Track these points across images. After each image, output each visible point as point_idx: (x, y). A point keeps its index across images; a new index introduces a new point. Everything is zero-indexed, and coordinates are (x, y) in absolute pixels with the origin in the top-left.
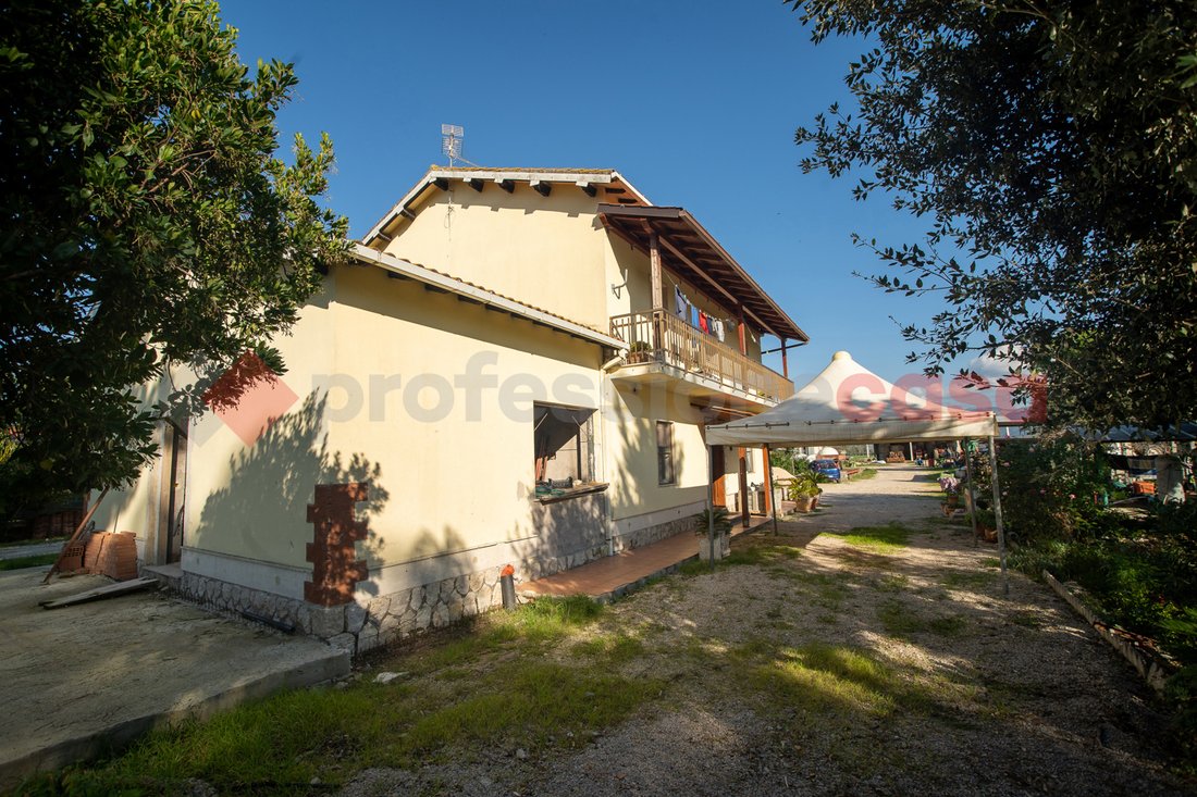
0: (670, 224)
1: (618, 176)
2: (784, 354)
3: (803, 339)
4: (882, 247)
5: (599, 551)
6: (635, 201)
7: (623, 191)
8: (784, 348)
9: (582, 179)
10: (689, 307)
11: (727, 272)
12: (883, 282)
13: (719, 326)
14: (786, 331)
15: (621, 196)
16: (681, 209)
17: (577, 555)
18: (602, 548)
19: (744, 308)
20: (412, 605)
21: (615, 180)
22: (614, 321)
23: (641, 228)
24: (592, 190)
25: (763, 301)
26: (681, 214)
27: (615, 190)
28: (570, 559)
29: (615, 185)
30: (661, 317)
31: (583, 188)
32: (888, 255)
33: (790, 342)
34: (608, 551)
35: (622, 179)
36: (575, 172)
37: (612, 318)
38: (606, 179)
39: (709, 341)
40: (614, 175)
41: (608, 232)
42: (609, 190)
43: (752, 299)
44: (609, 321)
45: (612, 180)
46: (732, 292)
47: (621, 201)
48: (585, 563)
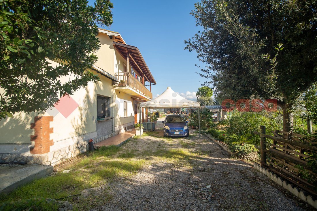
0: (132, 51)
1: (120, 35)
2: (150, 86)
3: (155, 83)
4: (201, 68)
5: (111, 135)
6: (122, 42)
7: (120, 39)
8: (150, 85)
9: (109, 33)
10: (134, 72)
11: (143, 65)
12: (201, 75)
13: (139, 78)
14: (152, 81)
15: (119, 40)
16: (136, 47)
17: (107, 136)
18: (112, 134)
19: (144, 74)
20: (66, 152)
21: (119, 36)
22: (116, 74)
23: (125, 50)
24: (111, 37)
25: (149, 73)
26: (136, 49)
27: (118, 38)
28: (105, 137)
29: (118, 37)
30: (129, 74)
31: (109, 36)
32: (202, 70)
33: (152, 84)
34: (113, 135)
35: (120, 36)
36: (107, 31)
37: (115, 73)
38: (116, 35)
39: (136, 80)
40: (119, 34)
41: (115, 50)
42: (116, 38)
43: (146, 72)
44: (114, 74)
45: (118, 36)
46: (142, 70)
47: (118, 41)
48: (109, 138)
